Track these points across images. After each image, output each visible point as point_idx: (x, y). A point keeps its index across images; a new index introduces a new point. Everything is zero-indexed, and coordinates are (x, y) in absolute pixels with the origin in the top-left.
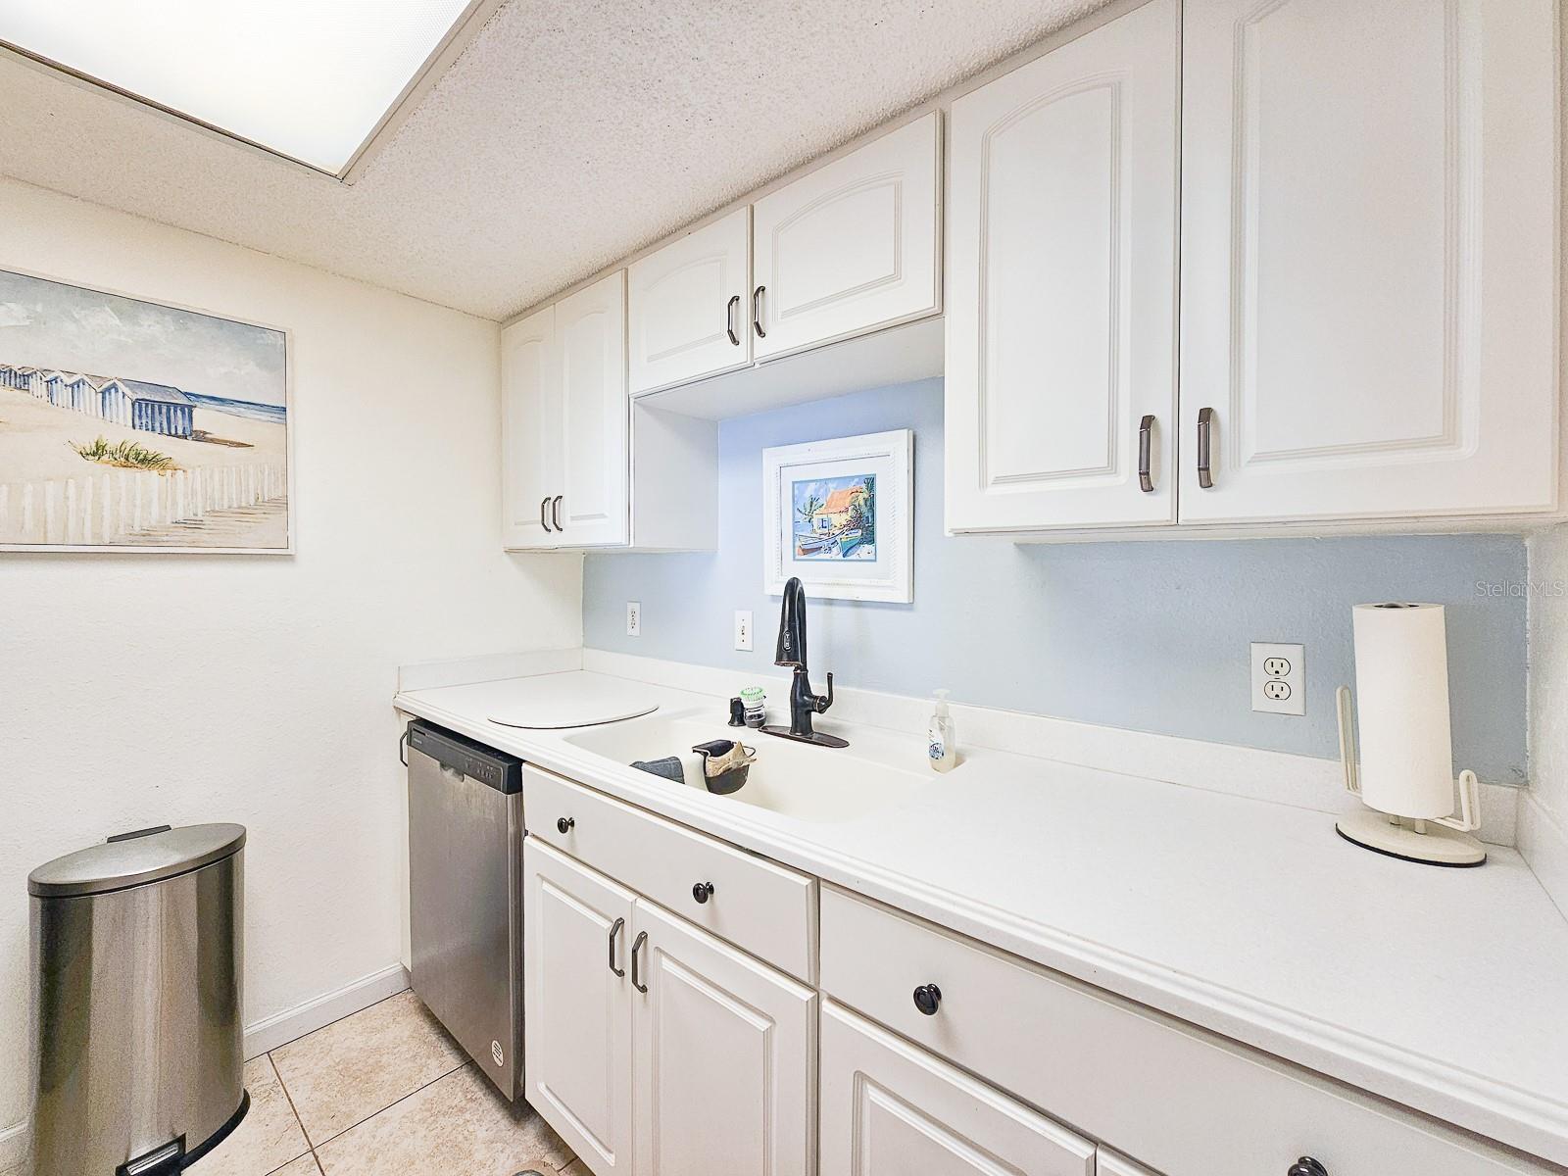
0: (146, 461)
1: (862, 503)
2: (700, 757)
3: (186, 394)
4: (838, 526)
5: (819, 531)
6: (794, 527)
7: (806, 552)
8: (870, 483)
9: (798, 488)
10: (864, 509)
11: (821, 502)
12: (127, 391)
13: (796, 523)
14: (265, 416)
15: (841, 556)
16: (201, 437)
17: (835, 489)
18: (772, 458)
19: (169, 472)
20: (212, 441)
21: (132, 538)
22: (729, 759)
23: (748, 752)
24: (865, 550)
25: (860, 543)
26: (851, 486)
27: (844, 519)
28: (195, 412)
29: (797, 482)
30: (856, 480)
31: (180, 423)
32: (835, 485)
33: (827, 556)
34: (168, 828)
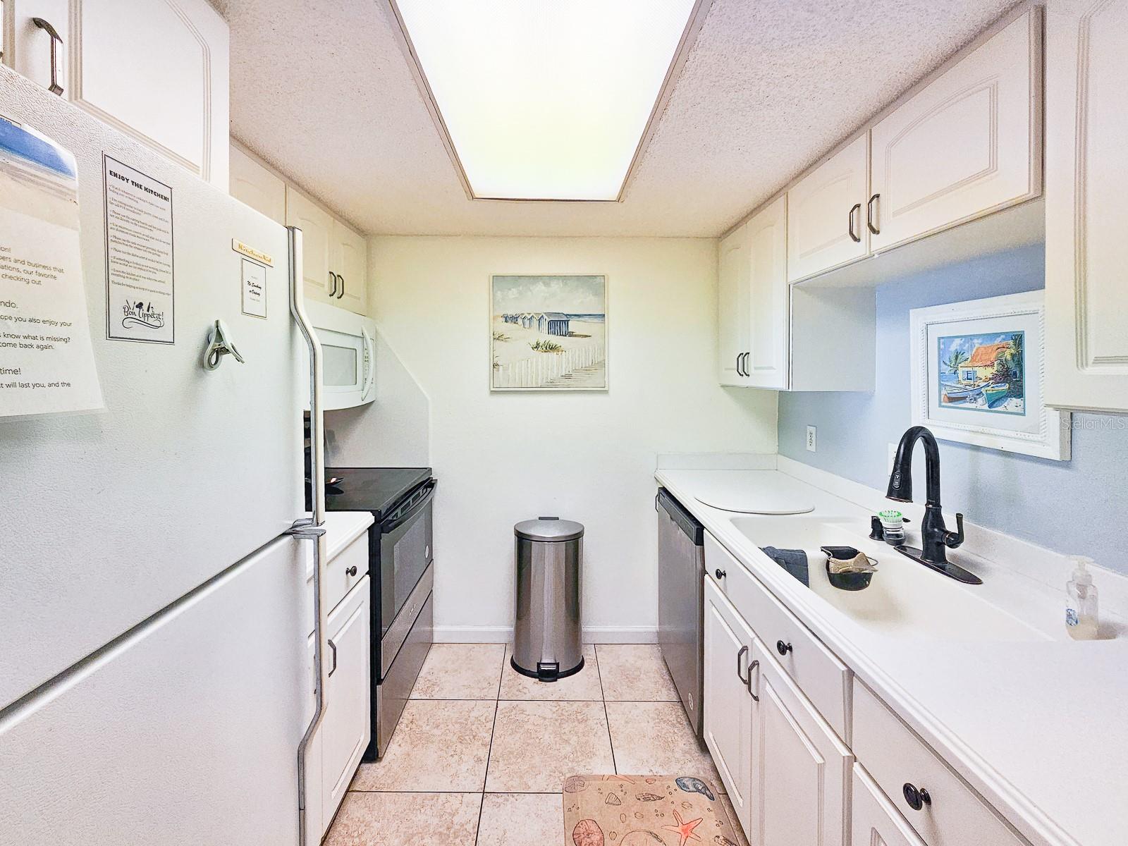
0: (552, 348)
1: (1009, 357)
2: (824, 556)
3: (566, 315)
4: (984, 378)
5: (964, 382)
6: (939, 376)
7: (952, 400)
8: (1018, 339)
9: (944, 343)
10: (1012, 365)
11: (966, 355)
12: (546, 318)
13: (941, 374)
14: (596, 320)
15: (986, 407)
16: (571, 335)
17: (981, 344)
18: (919, 318)
19: (560, 352)
20: (576, 336)
21: (548, 384)
22: (850, 564)
23: (872, 562)
24: (1012, 403)
25: (1007, 396)
26: (996, 342)
27: (989, 372)
28: (570, 323)
29: (943, 338)
30: (1003, 336)
31: (564, 329)
32: (980, 341)
33: (973, 406)
34: (558, 519)
